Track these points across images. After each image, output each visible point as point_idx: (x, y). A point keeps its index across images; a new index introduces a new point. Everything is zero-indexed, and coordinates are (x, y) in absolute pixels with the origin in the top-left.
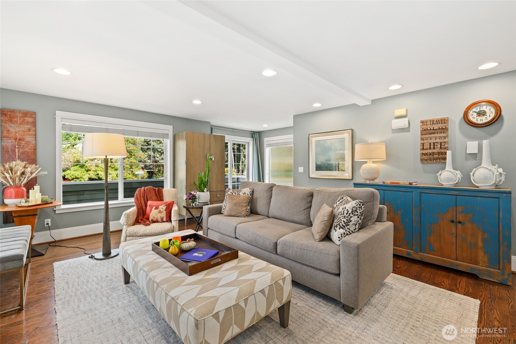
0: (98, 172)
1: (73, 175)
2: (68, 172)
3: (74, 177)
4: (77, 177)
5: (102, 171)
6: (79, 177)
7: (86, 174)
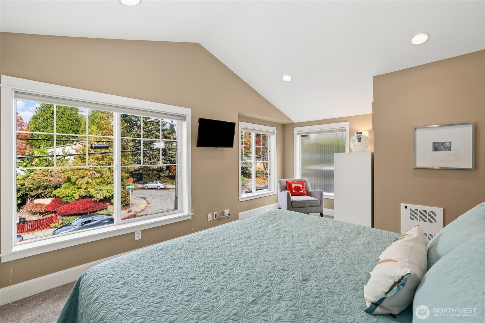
0: (89, 190)
1: (63, 194)
2: (59, 190)
3: (65, 196)
4: (68, 195)
5: (92, 188)
6: (70, 195)
7: (77, 192)
